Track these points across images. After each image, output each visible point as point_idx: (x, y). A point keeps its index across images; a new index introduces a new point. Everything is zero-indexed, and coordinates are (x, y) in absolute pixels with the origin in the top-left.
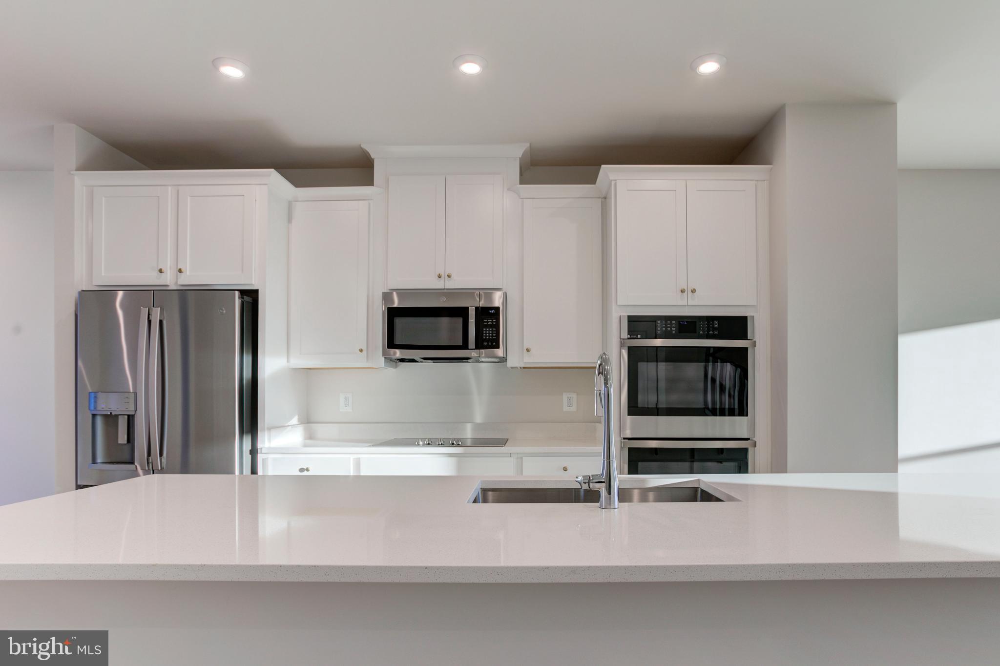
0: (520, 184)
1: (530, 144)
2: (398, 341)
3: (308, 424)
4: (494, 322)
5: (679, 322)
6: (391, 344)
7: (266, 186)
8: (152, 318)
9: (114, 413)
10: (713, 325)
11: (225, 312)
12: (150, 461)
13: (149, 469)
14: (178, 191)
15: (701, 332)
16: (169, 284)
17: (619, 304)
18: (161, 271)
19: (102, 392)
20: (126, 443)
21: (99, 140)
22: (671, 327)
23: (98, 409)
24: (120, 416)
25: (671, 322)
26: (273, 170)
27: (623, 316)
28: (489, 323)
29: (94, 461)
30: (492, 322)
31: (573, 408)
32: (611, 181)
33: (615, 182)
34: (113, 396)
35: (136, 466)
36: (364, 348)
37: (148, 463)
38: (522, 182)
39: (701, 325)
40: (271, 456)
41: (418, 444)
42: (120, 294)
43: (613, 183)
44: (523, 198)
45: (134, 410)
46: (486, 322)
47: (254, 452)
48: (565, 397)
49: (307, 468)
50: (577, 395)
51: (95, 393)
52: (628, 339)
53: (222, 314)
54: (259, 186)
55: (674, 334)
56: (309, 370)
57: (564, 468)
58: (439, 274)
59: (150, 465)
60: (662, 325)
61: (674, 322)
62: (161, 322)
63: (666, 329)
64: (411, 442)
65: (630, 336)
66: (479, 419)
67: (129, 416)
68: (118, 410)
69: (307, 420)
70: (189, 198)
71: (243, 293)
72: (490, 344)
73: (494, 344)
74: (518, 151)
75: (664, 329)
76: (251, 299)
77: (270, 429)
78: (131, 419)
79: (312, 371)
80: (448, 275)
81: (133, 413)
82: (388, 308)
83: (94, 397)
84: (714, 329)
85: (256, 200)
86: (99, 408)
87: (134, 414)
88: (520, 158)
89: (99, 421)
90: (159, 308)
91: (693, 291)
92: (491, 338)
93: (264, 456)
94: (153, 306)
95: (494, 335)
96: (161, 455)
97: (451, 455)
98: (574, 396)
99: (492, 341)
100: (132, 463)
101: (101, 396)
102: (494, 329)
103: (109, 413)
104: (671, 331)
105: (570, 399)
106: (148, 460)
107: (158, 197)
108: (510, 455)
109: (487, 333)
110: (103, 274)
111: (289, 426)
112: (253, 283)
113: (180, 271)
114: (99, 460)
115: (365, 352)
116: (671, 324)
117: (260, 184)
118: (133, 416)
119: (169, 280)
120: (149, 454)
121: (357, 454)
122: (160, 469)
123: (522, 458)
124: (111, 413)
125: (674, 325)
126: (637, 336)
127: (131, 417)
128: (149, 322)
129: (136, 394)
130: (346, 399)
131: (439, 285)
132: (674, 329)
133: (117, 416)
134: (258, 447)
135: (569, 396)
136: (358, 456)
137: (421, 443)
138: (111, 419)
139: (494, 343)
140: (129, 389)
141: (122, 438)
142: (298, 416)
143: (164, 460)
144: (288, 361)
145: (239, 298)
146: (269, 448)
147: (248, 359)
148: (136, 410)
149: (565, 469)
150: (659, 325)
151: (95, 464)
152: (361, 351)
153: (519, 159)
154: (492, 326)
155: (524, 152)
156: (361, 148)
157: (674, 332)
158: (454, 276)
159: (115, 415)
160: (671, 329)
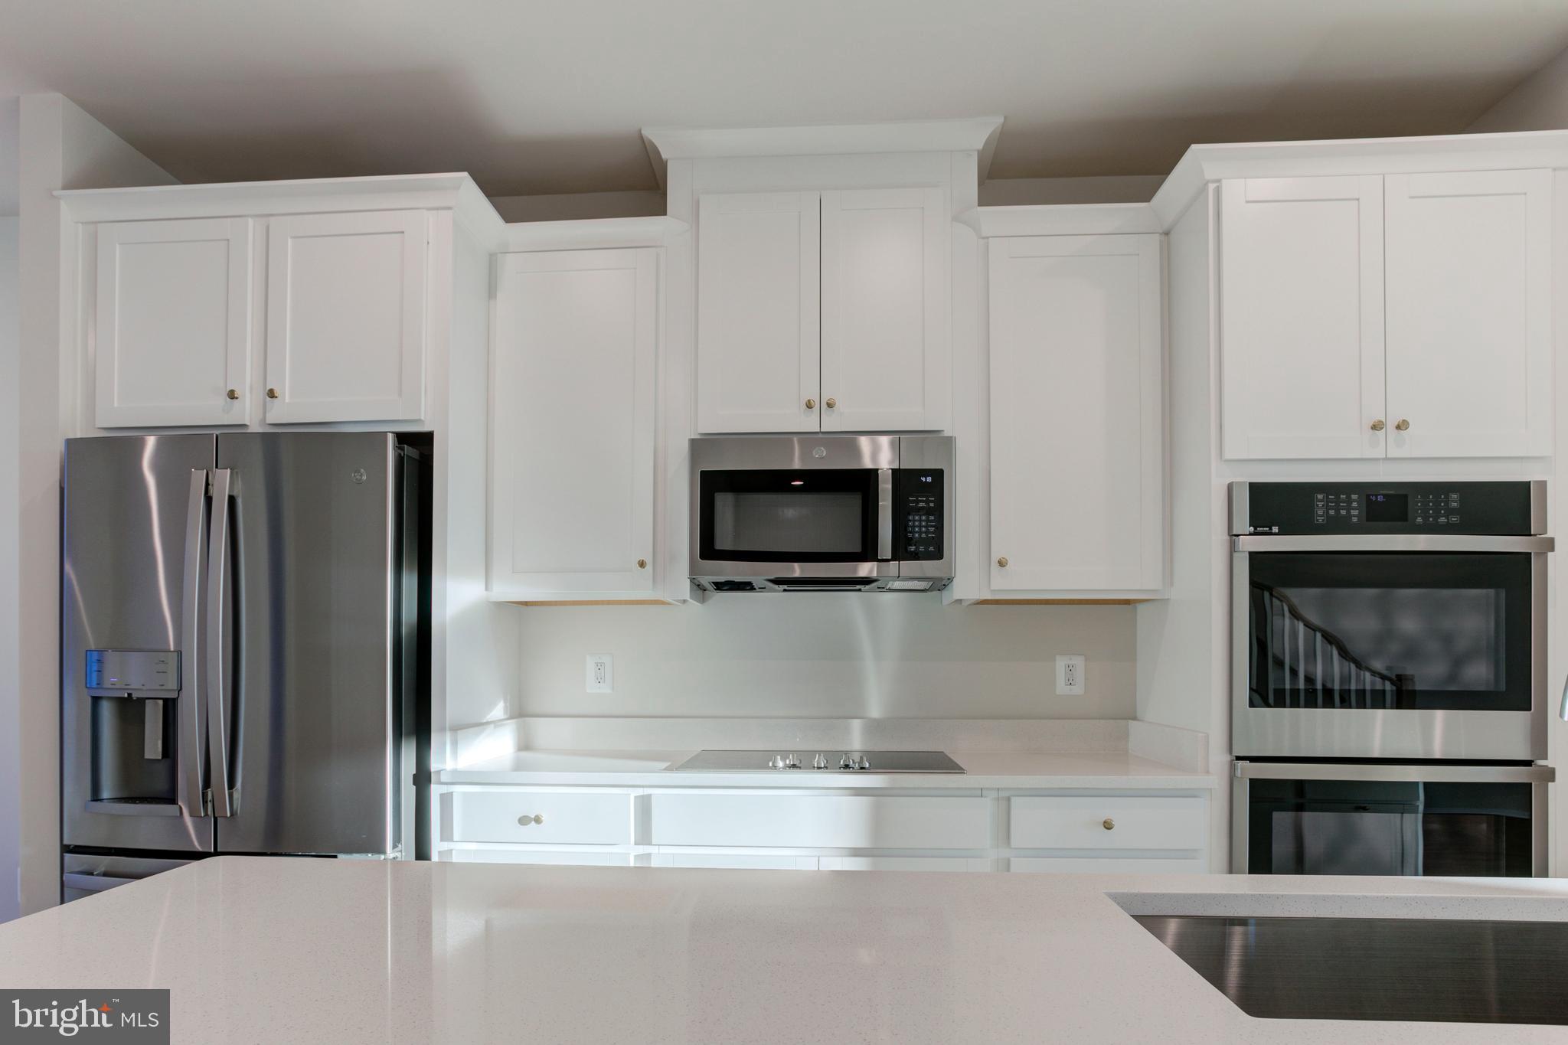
0: (980, 204)
1: (1005, 118)
2: (723, 542)
3: (523, 719)
4: (932, 501)
5: (1368, 496)
6: (708, 548)
7: (450, 211)
8: (214, 492)
9: (135, 696)
10: (1447, 503)
11: (364, 478)
12: (210, 797)
13: (206, 814)
14: (268, 228)
15: (1419, 520)
16: (248, 424)
17: (1228, 455)
18: (232, 395)
19: (115, 650)
20: (160, 758)
21: (108, 130)
22: (1349, 509)
23: (105, 686)
24: (147, 701)
25: (1349, 497)
26: (465, 174)
27: (1236, 483)
28: (921, 505)
29: (96, 796)
30: (928, 502)
31: (1078, 689)
32: (1208, 182)
33: (1215, 185)
34: (135, 660)
35: (181, 808)
36: (649, 560)
37: (205, 802)
38: (984, 200)
39: (1416, 504)
40: (458, 789)
41: (775, 767)
42: (151, 442)
43: (1212, 187)
44: (988, 238)
45: (176, 688)
46: (913, 502)
47: (422, 779)
48: (1061, 663)
49: (537, 816)
50: (1086, 660)
51: (100, 651)
52: (1250, 534)
53: (359, 482)
54: (435, 212)
55: (1355, 523)
56: (524, 608)
57: (1105, 822)
58: (809, 401)
59: (210, 805)
60: (1328, 502)
61: (1355, 497)
62: (232, 500)
63: (1337, 511)
64: (760, 761)
65: (1255, 529)
66: (875, 710)
67: (166, 701)
68: (144, 688)
69: (520, 712)
70: (290, 241)
71: (402, 438)
72: (922, 549)
73: (931, 549)
74: (976, 135)
75: (1332, 512)
76: (418, 452)
77: (456, 729)
78: (170, 708)
79: (530, 608)
80: (827, 403)
81: (174, 695)
82: (703, 473)
83: (96, 660)
84: (1450, 512)
85: (428, 243)
86: (107, 685)
87: (176, 696)
88: (978, 151)
89: (107, 711)
90: (229, 470)
91: (1401, 426)
92: (924, 535)
93: (445, 789)
94: (217, 467)
95: (932, 529)
96: (232, 784)
97: (858, 792)
98: (1079, 662)
99: (926, 542)
100: (173, 801)
101: (112, 659)
102: (932, 518)
103: (126, 695)
104: (1349, 516)
105: (1070, 669)
106: (204, 795)
107: (228, 240)
108: (981, 792)
109: (919, 525)
110: (116, 405)
111: (488, 723)
112: (422, 418)
113: (271, 394)
114: (106, 794)
115: (649, 567)
116: (1349, 501)
117: (437, 209)
118: (174, 701)
119: (250, 414)
120: (207, 783)
121: (643, 787)
122: (229, 815)
123: (1009, 799)
124: (130, 695)
125: (1355, 504)
126: (1271, 529)
127: (170, 704)
128: (209, 500)
129: (180, 653)
130: (599, 666)
131: (808, 423)
132: (1355, 512)
133: (142, 701)
134: (432, 770)
135: (1070, 663)
136: (648, 791)
137: (781, 764)
138: (130, 708)
139: (934, 548)
140: (169, 646)
141: (153, 748)
142: (505, 702)
143: (237, 795)
144: (487, 589)
145: (395, 448)
146: (455, 772)
147: (410, 582)
148: (181, 689)
149: (1108, 825)
150: (1320, 504)
151: (99, 803)
152: (642, 564)
153: (976, 153)
154: (928, 512)
155: (988, 138)
156: (641, 137)
157: (1355, 519)
158: (840, 405)
159: (138, 698)
160: (1348, 512)
